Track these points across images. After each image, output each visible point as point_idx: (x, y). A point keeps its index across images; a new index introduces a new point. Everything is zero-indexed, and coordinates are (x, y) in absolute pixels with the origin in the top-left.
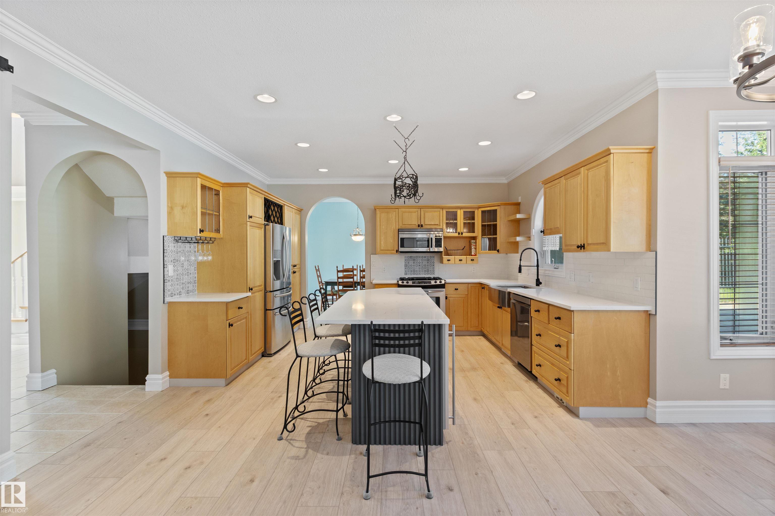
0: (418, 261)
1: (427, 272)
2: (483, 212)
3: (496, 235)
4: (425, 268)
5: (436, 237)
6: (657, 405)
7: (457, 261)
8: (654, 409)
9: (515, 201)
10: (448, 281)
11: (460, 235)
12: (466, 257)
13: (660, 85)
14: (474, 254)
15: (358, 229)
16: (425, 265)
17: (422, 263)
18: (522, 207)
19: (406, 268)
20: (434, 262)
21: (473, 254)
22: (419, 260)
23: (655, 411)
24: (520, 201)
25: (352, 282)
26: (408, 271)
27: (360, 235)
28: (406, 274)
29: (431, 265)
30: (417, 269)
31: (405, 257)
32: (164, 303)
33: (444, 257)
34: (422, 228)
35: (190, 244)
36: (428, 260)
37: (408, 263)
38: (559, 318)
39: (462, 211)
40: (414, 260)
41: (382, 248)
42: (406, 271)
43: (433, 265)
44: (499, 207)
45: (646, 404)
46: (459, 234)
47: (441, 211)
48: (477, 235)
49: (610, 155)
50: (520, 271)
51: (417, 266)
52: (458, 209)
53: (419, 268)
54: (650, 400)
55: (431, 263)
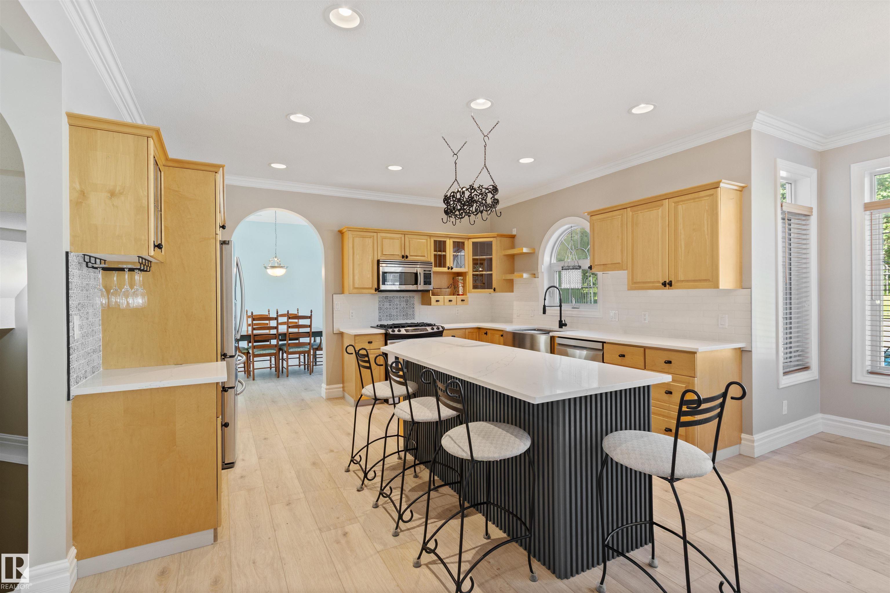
0: (396, 303)
1: (406, 316)
2: (474, 243)
3: (491, 271)
4: (404, 312)
5: (425, 272)
6: (755, 439)
7: (447, 301)
8: (752, 444)
9: (509, 233)
10: (446, 326)
11: (449, 270)
12: (457, 297)
13: (756, 126)
14: (462, 294)
15: (276, 259)
16: (403, 308)
17: (400, 305)
18: (517, 240)
19: (380, 312)
20: (413, 304)
21: (460, 293)
22: (397, 301)
23: (754, 446)
24: (514, 233)
25: (275, 334)
26: (383, 316)
27: (282, 267)
28: (380, 320)
29: (410, 308)
30: (394, 312)
31: (379, 297)
32: (69, 399)
33: (432, 297)
34: (406, 260)
35: (94, 273)
36: (407, 301)
37: (383, 305)
38: (670, 362)
39: (452, 240)
40: (390, 301)
41: (357, 286)
42: (380, 316)
43: (413, 308)
44: (495, 239)
45: (739, 441)
46: (449, 268)
47: (429, 239)
48: (467, 271)
49: (718, 189)
50: (544, 312)
51: (394, 308)
52: (448, 238)
53: (397, 312)
54: (743, 436)
55: (410, 304)
